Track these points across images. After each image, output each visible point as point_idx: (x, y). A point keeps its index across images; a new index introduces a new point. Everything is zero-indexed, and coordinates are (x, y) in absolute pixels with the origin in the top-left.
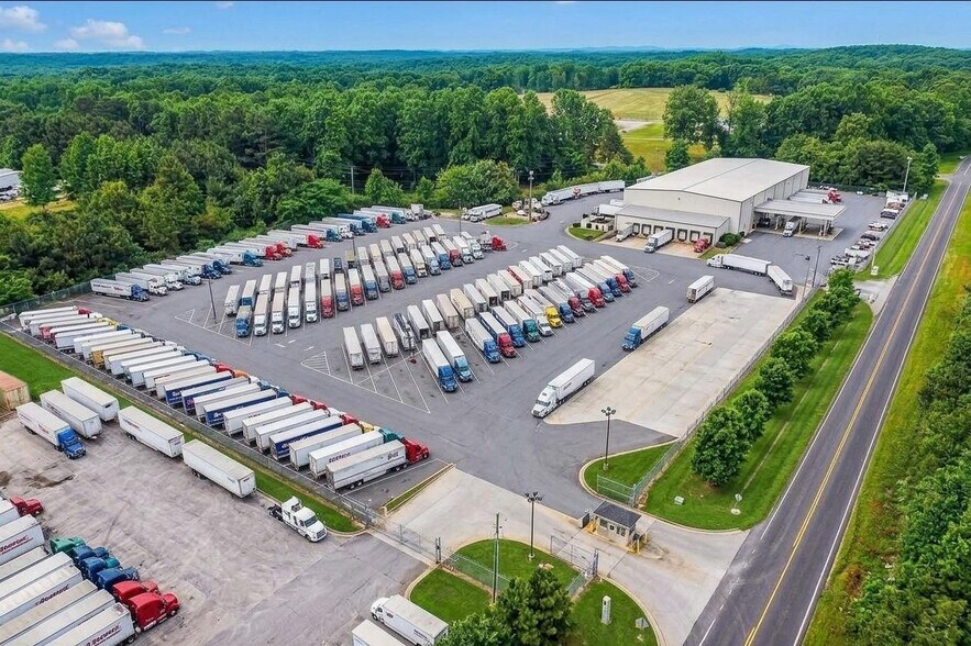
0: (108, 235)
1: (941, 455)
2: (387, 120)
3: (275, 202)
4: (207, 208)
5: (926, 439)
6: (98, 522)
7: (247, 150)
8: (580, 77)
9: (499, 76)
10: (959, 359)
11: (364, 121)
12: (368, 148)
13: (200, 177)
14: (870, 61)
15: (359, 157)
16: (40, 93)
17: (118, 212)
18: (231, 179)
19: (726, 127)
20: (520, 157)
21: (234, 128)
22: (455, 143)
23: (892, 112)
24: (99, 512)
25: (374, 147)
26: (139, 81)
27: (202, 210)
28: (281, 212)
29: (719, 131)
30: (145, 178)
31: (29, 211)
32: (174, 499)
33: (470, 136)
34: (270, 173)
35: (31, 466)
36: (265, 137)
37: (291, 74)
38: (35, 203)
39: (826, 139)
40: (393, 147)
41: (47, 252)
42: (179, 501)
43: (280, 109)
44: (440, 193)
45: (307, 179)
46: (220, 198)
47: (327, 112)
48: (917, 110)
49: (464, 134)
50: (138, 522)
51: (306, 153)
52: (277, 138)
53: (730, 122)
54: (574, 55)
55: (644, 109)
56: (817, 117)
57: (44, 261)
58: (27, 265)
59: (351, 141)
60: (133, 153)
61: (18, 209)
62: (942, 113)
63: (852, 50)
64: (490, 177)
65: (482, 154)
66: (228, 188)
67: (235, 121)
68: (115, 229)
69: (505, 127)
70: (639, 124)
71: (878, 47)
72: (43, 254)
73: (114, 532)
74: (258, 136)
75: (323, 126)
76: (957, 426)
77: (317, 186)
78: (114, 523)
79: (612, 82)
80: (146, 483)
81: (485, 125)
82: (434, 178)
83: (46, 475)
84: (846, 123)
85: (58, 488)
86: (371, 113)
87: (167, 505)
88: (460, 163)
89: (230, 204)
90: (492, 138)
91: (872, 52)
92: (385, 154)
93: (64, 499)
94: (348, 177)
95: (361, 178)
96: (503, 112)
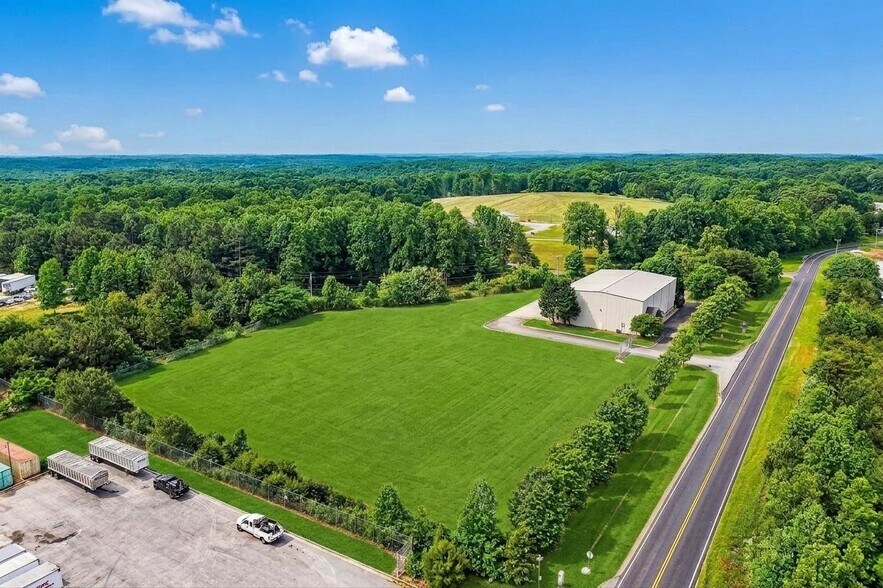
0: (113, 338)
1: (779, 517)
2: (339, 231)
3: (249, 307)
4: (194, 312)
5: (769, 504)
6: (99, 571)
7: (224, 259)
8: (495, 182)
9: (429, 183)
10: (795, 434)
11: (321, 233)
12: (323, 256)
13: (186, 284)
14: (733, 169)
15: (316, 262)
16: (43, 200)
17: (122, 318)
18: (211, 286)
19: (614, 233)
20: (447, 262)
21: (212, 239)
22: (395, 250)
23: (746, 221)
24: (97, 563)
25: (329, 254)
26: (124, 189)
27: (189, 313)
28: (253, 315)
29: (608, 236)
30: (140, 284)
31: (41, 313)
32: (162, 549)
33: (407, 244)
34: (244, 279)
35: (41, 525)
36: (239, 248)
37: (253, 180)
38: (47, 306)
39: (693, 245)
40: (344, 254)
41: (65, 353)
42: (166, 551)
43: (251, 223)
44: (383, 293)
45: (275, 285)
46: (202, 303)
47: (290, 227)
48: (765, 221)
49: (402, 243)
50: (132, 570)
51: (271, 261)
52: (249, 248)
53: (617, 228)
54: (490, 161)
55: (549, 212)
56: (685, 227)
57: (62, 361)
58: (48, 365)
59: (310, 250)
60: (130, 265)
61: (30, 311)
62: (785, 222)
63: (719, 158)
64: (424, 281)
65: (416, 261)
66: (210, 293)
67: (213, 233)
68: (119, 333)
69: (435, 237)
70: (545, 226)
71: (739, 156)
72: (62, 356)
73: (111, 579)
74: (233, 247)
75: (287, 238)
76: (792, 492)
77: (283, 292)
78: (112, 570)
79: (522, 187)
80: (138, 537)
81: (418, 236)
82: (378, 282)
83: (54, 533)
84: (708, 234)
85: (64, 543)
86: (326, 226)
87: (156, 555)
88: (398, 269)
89: (211, 307)
90: (424, 246)
91: (735, 160)
92: (338, 260)
93: (69, 552)
94: (307, 280)
95: (319, 283)
96: (433, 226)
